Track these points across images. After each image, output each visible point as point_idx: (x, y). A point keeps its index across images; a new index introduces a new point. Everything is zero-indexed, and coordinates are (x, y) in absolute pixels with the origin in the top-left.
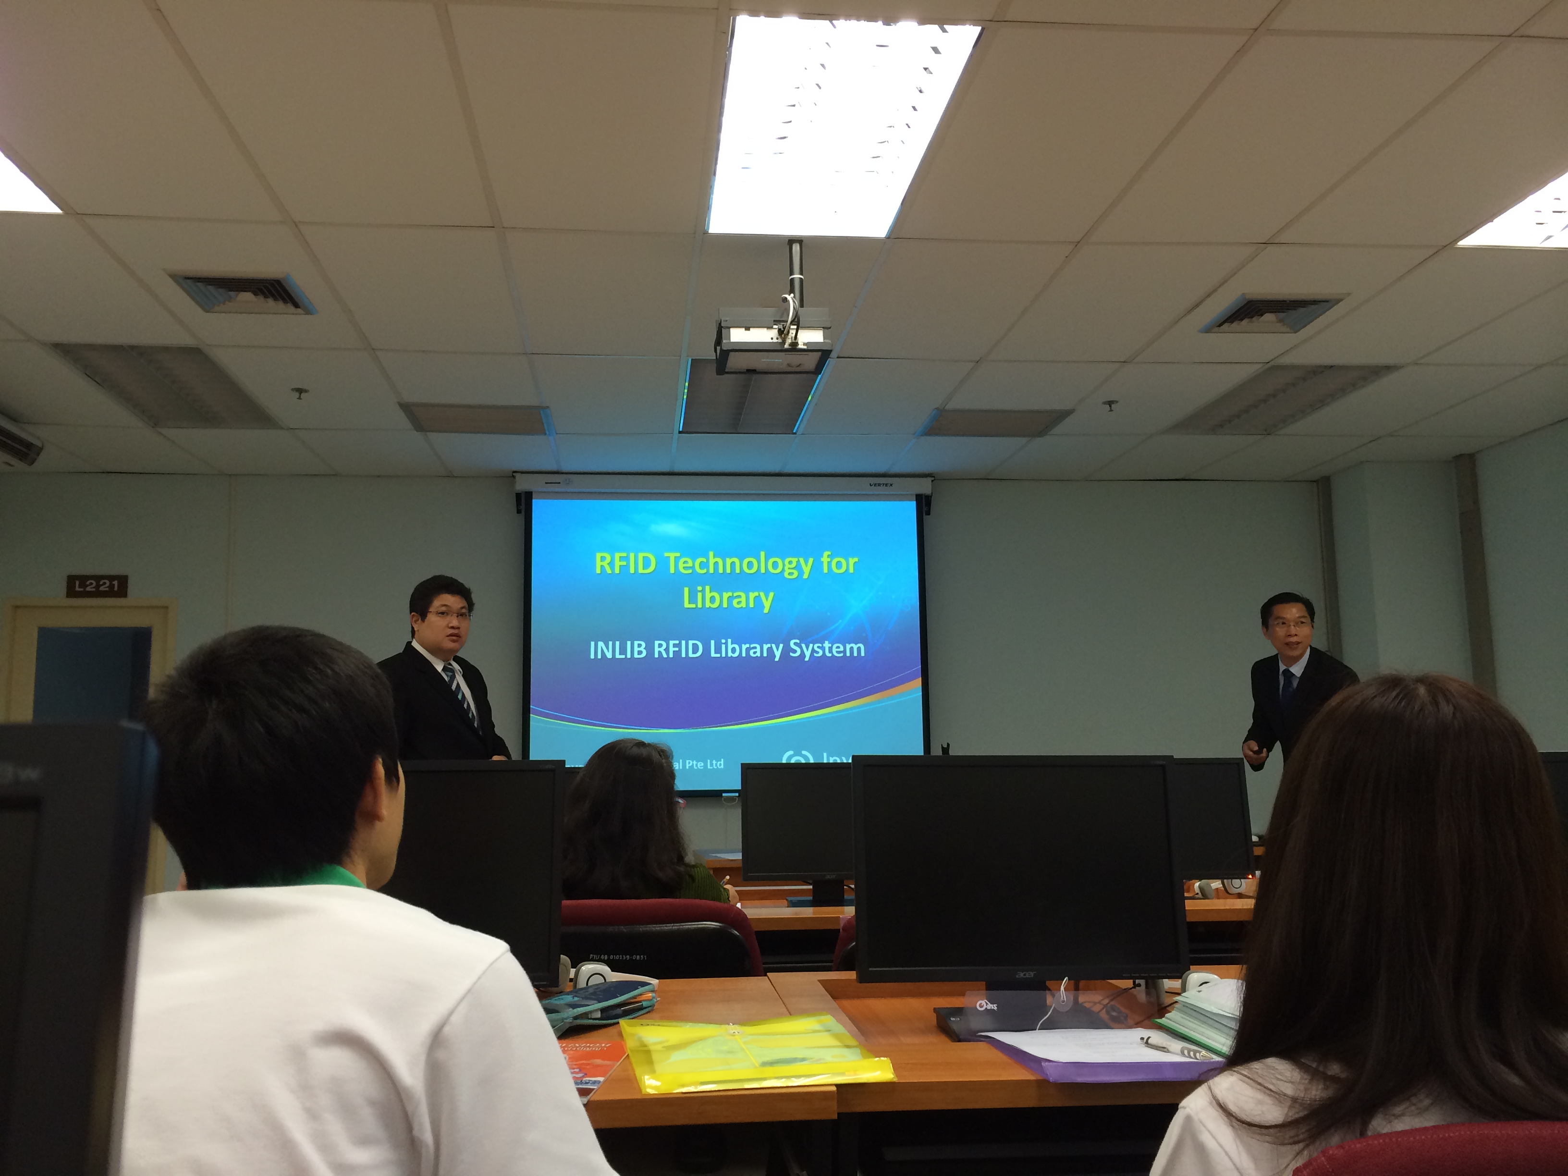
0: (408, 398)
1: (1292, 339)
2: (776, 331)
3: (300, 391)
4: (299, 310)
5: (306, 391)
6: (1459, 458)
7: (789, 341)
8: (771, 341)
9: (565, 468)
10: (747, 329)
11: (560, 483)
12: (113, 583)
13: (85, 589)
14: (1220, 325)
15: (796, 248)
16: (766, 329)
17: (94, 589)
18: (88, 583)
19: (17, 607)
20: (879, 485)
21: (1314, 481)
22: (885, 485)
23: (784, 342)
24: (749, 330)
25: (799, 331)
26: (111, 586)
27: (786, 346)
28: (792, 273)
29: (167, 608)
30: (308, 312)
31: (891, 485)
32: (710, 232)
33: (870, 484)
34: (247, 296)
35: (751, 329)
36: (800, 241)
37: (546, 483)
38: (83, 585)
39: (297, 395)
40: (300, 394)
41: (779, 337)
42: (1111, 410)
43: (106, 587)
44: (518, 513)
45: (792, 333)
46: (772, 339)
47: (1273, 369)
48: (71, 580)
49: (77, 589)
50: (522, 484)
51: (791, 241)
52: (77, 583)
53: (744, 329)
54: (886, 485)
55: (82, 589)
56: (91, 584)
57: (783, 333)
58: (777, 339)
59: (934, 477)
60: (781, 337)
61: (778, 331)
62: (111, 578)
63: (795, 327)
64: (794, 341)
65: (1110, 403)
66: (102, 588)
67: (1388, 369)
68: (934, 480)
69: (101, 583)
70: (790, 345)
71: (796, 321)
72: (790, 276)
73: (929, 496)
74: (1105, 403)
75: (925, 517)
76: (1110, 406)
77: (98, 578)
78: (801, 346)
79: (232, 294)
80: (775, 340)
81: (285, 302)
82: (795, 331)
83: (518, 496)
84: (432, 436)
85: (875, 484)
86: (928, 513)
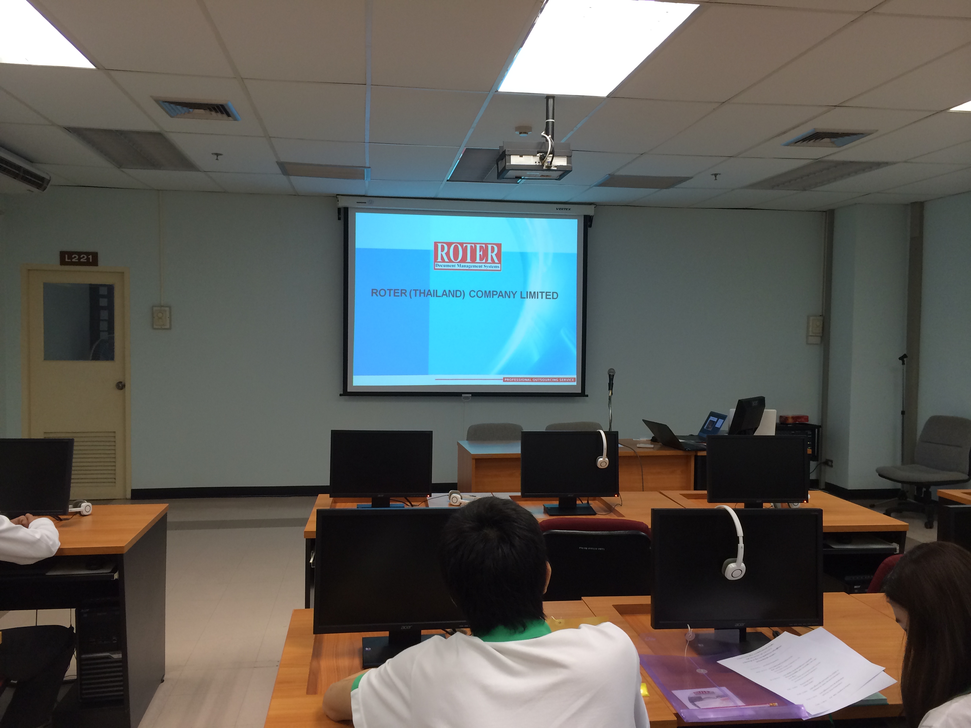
0: (282, 160)
1: (835, 150)
2: (539, 157)
3: (217, 155)
4: (230, 118)
5: (221, 155)
6: (914, 204)
7: (546, 164)
8: (535, 164)
9: (369, 194)
10: (521, 156)
11: (366, 203)
12: (89, 257)
13: (71, 260)
14: (796, 143)
15: (551, 101)
16: (532, 156)
17: (77, 261)
18: (73, 256)
19: (29, 270)
20: (562, 209)
21: (824, 211)
22: (565, 209)
23: (543, 165)
24: (522, 157)
25: (554, 158)
26: (88, 259)
27: (544, 168)
28: (547, 118)
29: (123, 273)
30: (235, 119)
31: (570, 209)
32: (499, 91)
33: (557, 208)
34: (202, 111)
35: (523, 156)
36: (553, 97)
37: (357, 203)
38: (70, 257)
39: (216, 156)
40: (217, 156)
41: (540, 161)
42: (716, 179)
43: (84, 260)
44: (338, 220)
45: (549, 159)
46: (536, 162)
47: (818, 161)
48: (63, 254)
49: (67, 260)
50: (343, 203)
51: (548, 97)
52: (66, 256)
53: (519, 156)
54: (567, 209)
55: (70, 260)
56: (75, 257)
57: (544, 160)
58: (539, 163)
59: (596, 205)
60: (541, 162)
61: (540, 158)
62: (87, 254)
63: (551, 155)
64: (549, 165)
65: (716, 175)
66: (82, 260)
67: (887, 164)
68: (596, 207)
69: (82, 256)
70: (546, 167)
71: (552, 152)
72: (547, 119)
73: (591, 216)
74: (712, 175)
75: (589, 229)
76: (716, 177)
77: (79, 253)
78: (552, 168)
79: (191, 110)
80: (538, 164)
81: (222, 113)
82: (551, 158)
83: (339, 209)
84: (293, 178)
85: (560, 208)
86: (590, 226)
